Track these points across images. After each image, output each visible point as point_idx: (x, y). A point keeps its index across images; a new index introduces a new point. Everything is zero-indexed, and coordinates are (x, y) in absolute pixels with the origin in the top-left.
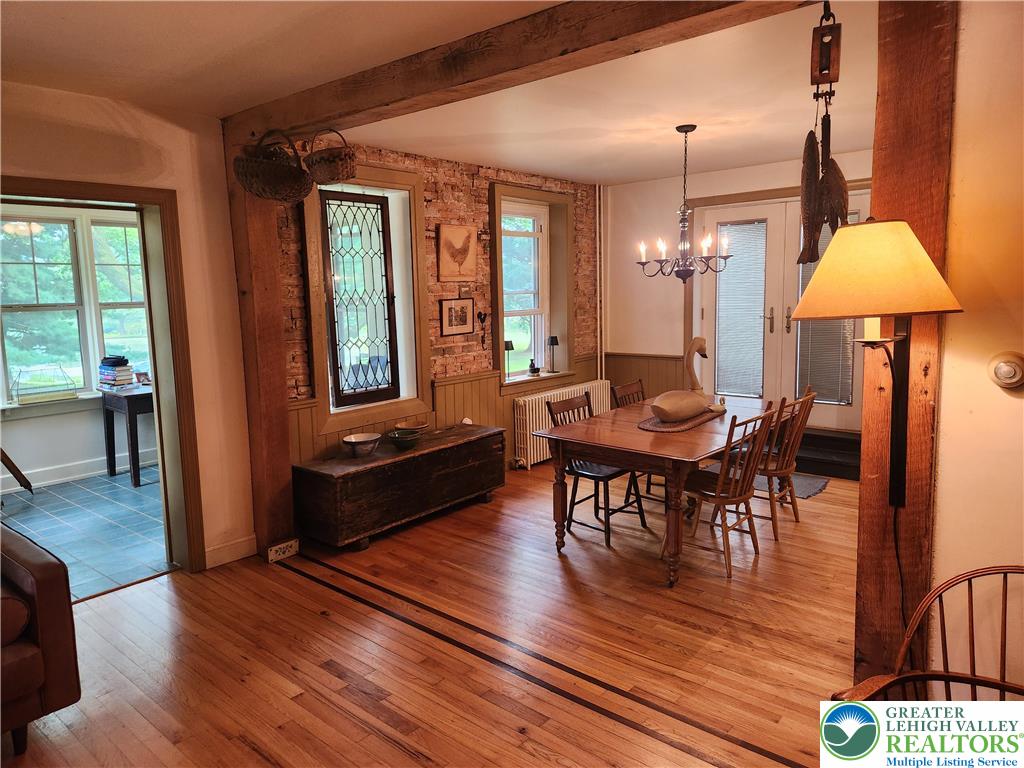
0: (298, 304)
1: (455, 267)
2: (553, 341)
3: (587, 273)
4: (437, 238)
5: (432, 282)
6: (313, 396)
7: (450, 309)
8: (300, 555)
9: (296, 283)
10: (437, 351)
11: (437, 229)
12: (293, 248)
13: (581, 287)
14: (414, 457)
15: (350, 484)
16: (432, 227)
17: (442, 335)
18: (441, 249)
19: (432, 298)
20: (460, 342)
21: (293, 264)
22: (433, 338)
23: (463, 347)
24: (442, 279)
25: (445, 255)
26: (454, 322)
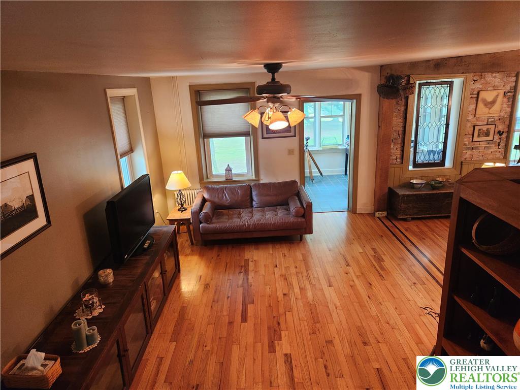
0: (401, 129)
1: (487, 110)
4: (477, 98)
5: (471, 117)
6: (402, 163)
7: (479, 130)
8: (386, 217)
9: (402, 121)
10: (468, 149)
11: (478, 94)
12: (403, 108)
14: (436, 193)
15: (405, 198)
16: (476, 92)
17: (472, 141)
18: (479, 102)
19: (469, 124)
20: (483, 145)
21: (402, 114)
22: (467, 143)
23: (485, 147)
24: (477, 116)
25: (480, 105)
26: (481, 135)
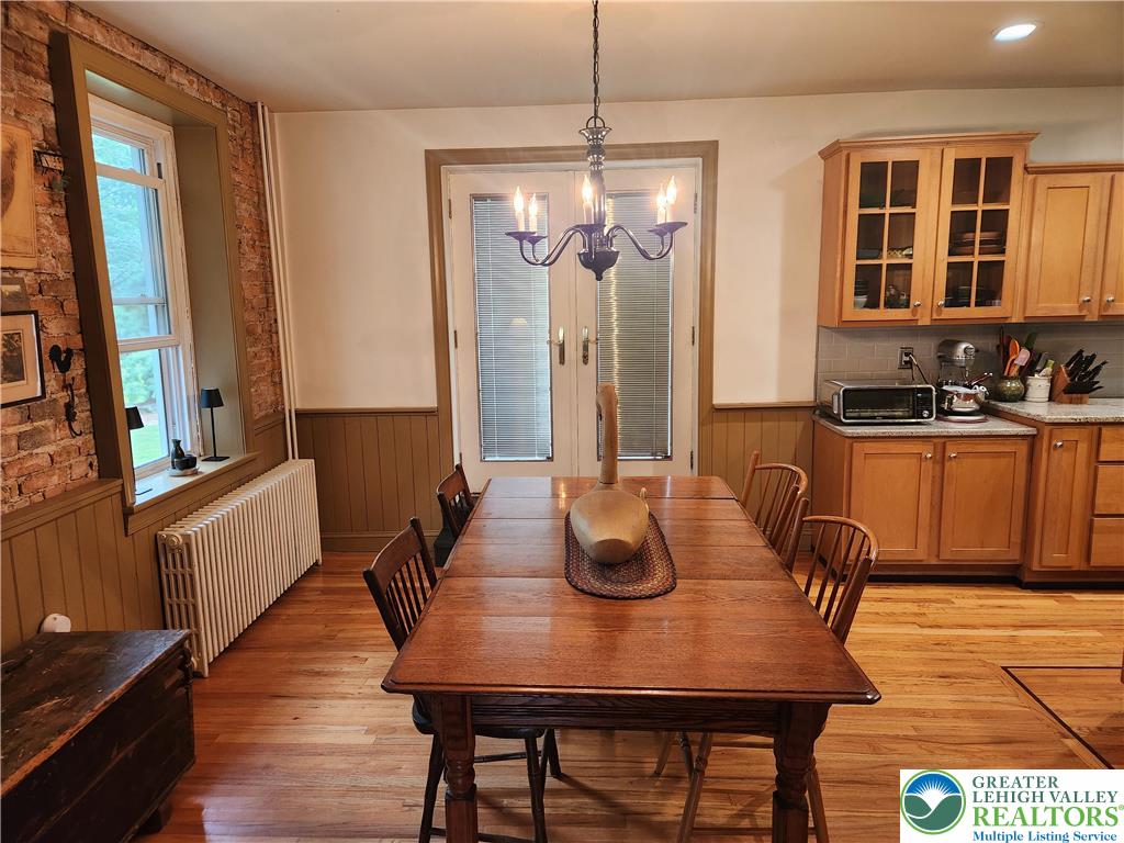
2: (212, 399)
3: (253, 267)
13: (248, 294)
20: (10, 425)
23: (20, 437)
